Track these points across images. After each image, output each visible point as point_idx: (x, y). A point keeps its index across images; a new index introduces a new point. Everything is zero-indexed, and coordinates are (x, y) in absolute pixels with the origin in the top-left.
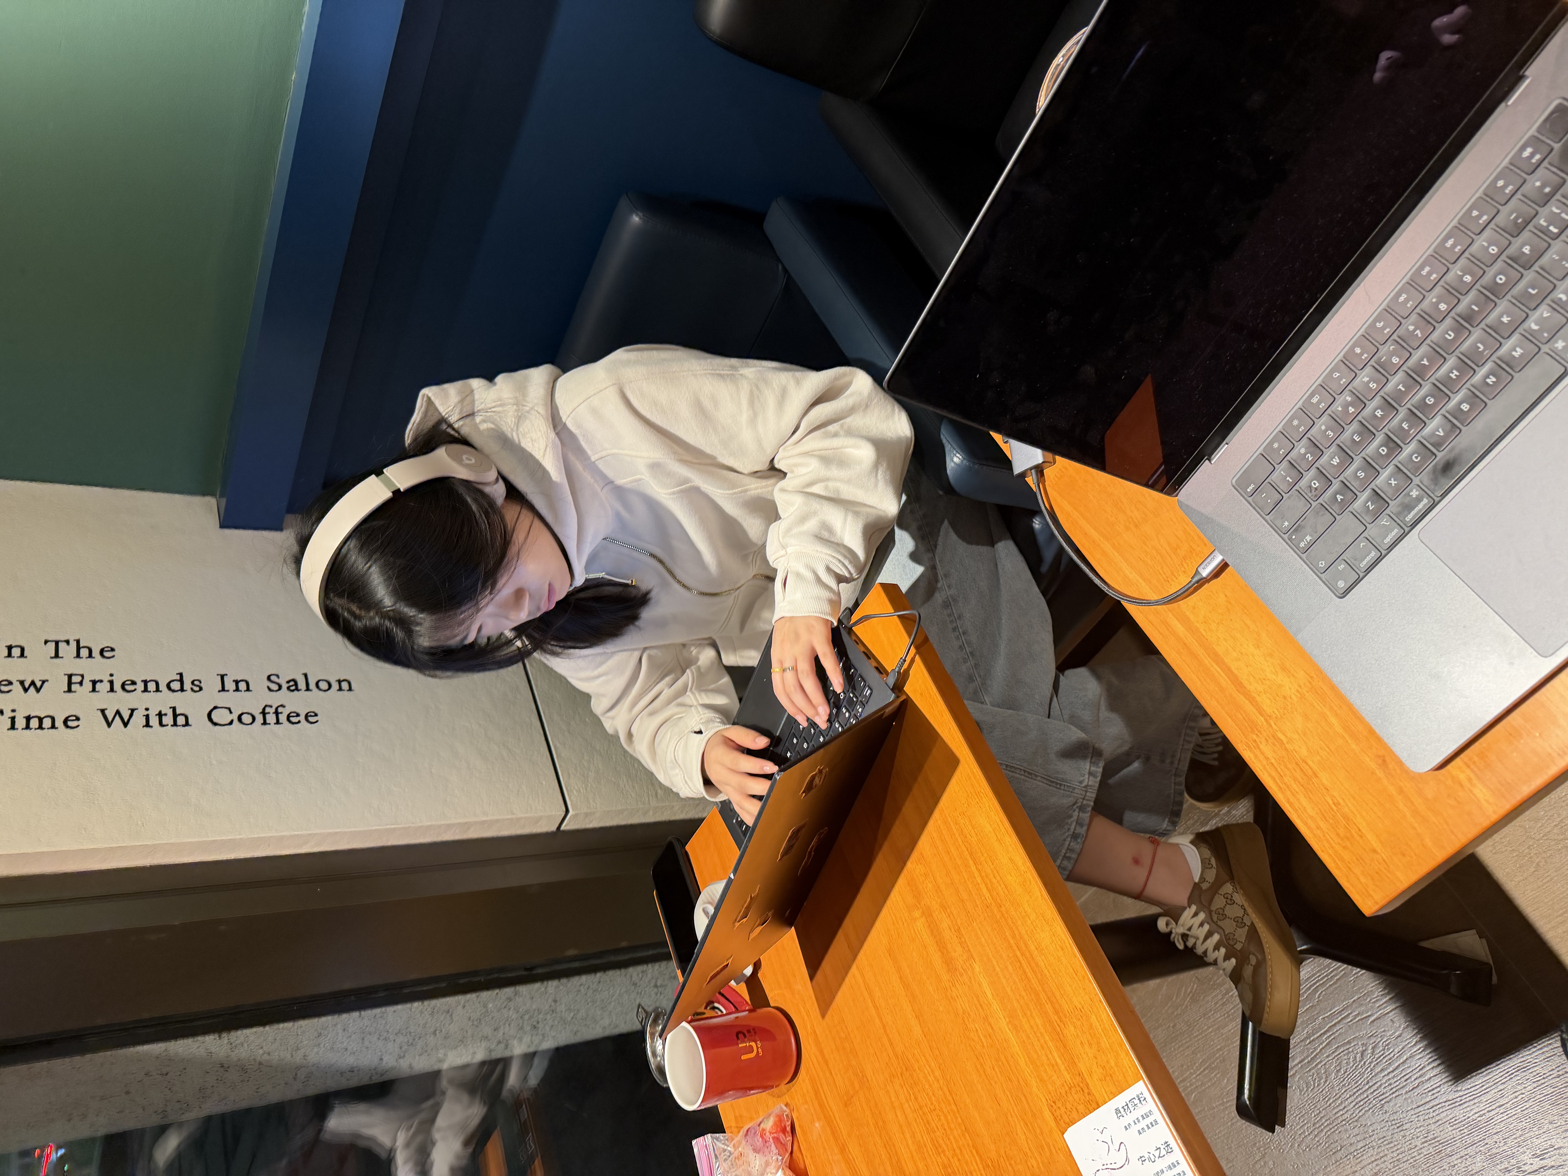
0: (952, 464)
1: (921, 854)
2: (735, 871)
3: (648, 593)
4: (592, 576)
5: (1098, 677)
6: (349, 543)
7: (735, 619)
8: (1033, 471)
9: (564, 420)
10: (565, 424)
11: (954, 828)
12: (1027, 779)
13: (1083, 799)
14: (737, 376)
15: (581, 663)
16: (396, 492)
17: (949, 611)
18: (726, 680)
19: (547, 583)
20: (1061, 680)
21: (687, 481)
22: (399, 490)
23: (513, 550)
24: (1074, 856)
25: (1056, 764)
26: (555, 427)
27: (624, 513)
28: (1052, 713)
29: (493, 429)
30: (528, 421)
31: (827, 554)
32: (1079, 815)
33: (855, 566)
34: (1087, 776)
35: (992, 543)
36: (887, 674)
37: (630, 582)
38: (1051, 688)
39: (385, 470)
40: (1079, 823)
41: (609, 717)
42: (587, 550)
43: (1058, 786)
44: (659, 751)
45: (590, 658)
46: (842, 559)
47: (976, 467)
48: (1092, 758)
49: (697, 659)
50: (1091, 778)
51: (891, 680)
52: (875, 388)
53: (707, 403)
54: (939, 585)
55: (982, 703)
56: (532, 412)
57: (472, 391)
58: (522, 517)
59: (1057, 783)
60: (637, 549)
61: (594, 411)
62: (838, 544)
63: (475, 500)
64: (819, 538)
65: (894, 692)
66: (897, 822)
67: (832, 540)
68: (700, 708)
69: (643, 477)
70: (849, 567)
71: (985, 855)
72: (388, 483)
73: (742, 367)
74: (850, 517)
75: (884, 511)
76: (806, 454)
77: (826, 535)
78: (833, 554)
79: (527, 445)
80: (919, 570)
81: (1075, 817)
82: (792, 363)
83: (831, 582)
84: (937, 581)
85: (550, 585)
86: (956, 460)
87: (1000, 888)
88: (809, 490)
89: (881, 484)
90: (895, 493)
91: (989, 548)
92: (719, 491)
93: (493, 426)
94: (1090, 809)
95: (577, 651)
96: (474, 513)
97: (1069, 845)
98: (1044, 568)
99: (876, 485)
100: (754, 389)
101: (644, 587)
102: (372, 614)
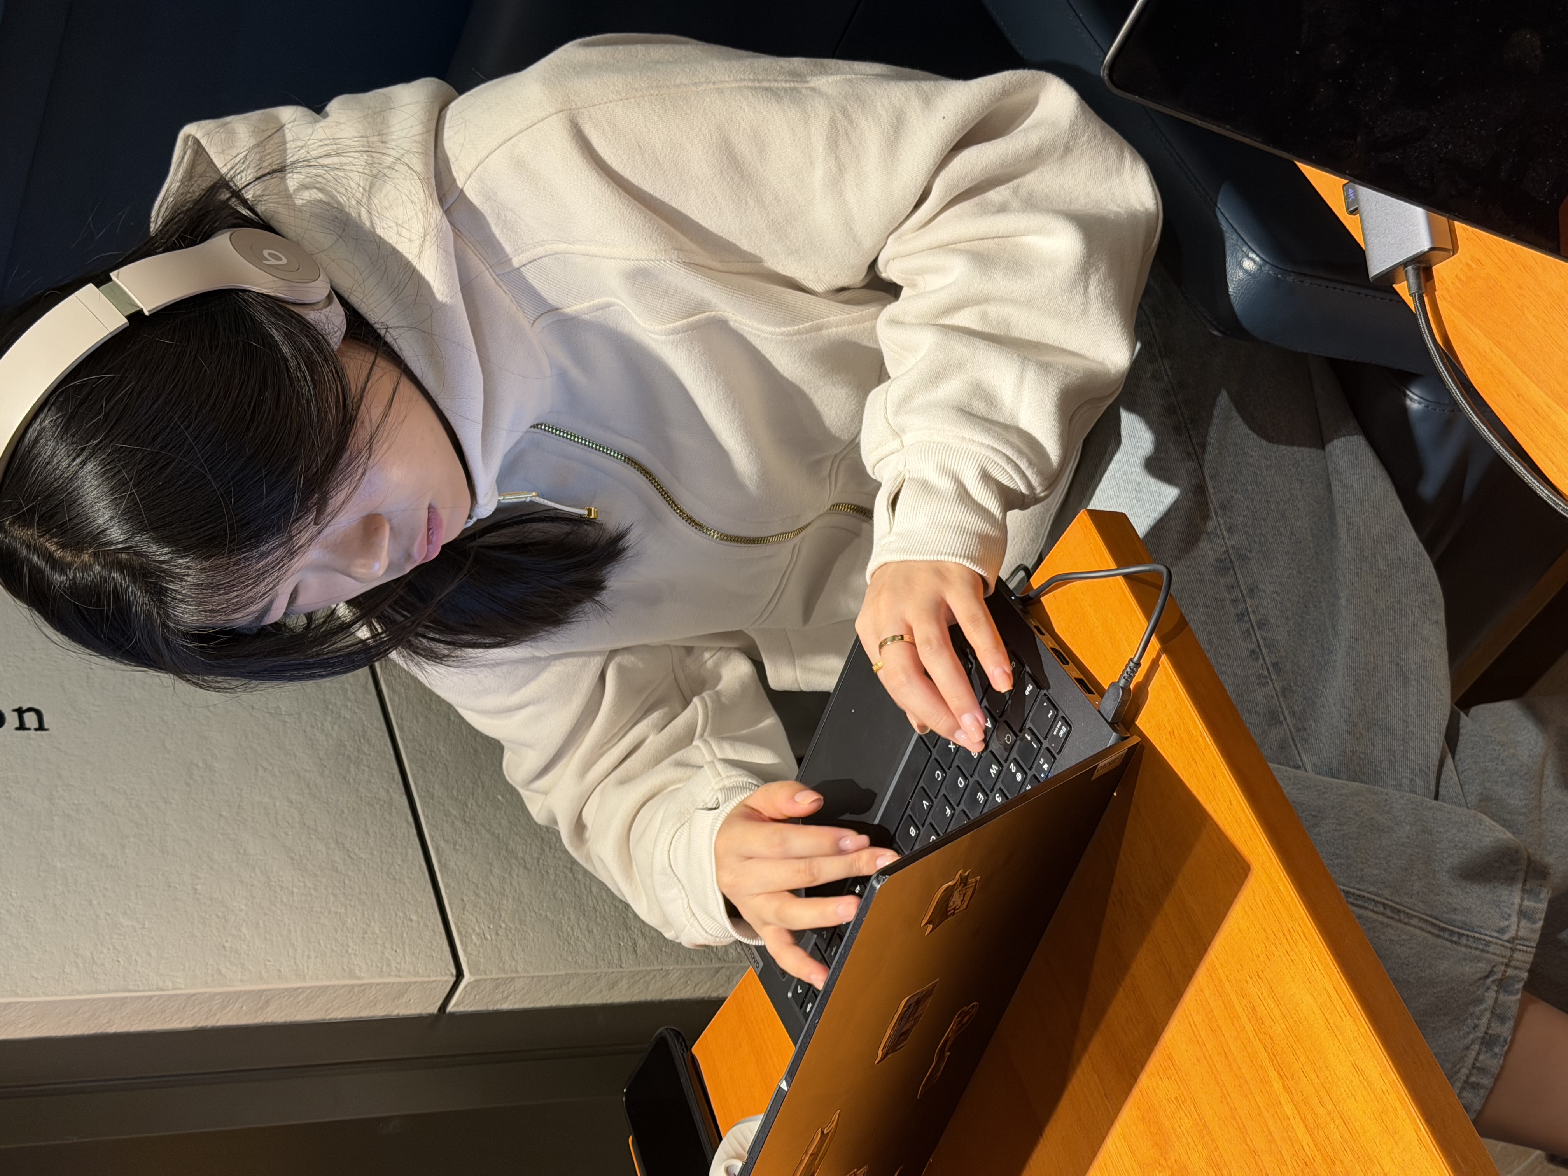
0: (1241, 274)
1: (1170, 1057)
2: (790, 1075)
3: (621, 536)
4: (512, 499)
5: (1540, 720)
6: (42, 416)
7: (794, 594)
8: (1410, 268)
9: (460, 184)
10: (462, 190)
11: (1236, 1002)
12: (1391, 922)
13: (1507, 965)
14: (804, 91)
15: (486, 677)
16: (136, 317)
17: (1230, 579)
18: (771, 722)
19: (426, 506)
20: (1462, 723)
21: (701, 306)
22: (140, 312)
23: (360, 436)
24: (1486, 1081)
25: (1450, 894)
26: (442, 200)
27: (575, 373)
28: (1442, 791)
29: (321, 201)
30: (388, 187)
31: (982, 444)
32: (1497, 998)
33: (1040, 473)
34: (1514, 919)
35: (1321, 442)
36: (1102, 692)
37: (585, 512)
38: (1441, 738)
39: (113, 275)
40: (1498, 1015)
41: (536, 791)
42: (503, 444)
43: (1455, 939)
44: (639, 853)
45: (504, 668)
46: (1014, 457)
47: (1290, 279)
48: (1525, 881)
49: (718, 678)
50: (1523, 923)
51: (1109, 706)
52: (1084, 113)
53: (744, 147)
54: (1210, 526)
55: (1298, 767)
56: (399, 167)
57: (282, 127)
58: (377, 372)
59: (1452, 933)
60: (600, 447)
61: (520, 165)
62: (1006, 427)
63: (288, 335)
64: (966, 413)
65: (1115, 730)
66: (1121, 994)
67: (995, 418)
68: (720, 766)
69: (612, 299)
70: (1029, 473)
71: (1302, 1058)
72: (119, 298)
73: (813, 74)
74: (1031, 374)
75: (1102, 363)
76: (944, 247)
77: (980, 407)
78: (996, 446)
79: (387, 232)
80: (1168, 494)
81: (1490, 1002)
82: (913, 66)
83: (993, 505)
84: (1206, 518)
85: (430, 508)
86: (1248, 264)
87: (1332, 1126)
88: (948, 321)
89: (1096, 308)
90: (1124, 327)
91: (1314, 452)
92: (765, 327)
93: (320, 196)
94: (1520, 986)
95: (479, 652)
96: (286, 360)
97: (1476, 1059)
98: (1429, 489)
99: (1085, 311)
100: (839, 115)
101: (613, 522)
102: (86, 557)
